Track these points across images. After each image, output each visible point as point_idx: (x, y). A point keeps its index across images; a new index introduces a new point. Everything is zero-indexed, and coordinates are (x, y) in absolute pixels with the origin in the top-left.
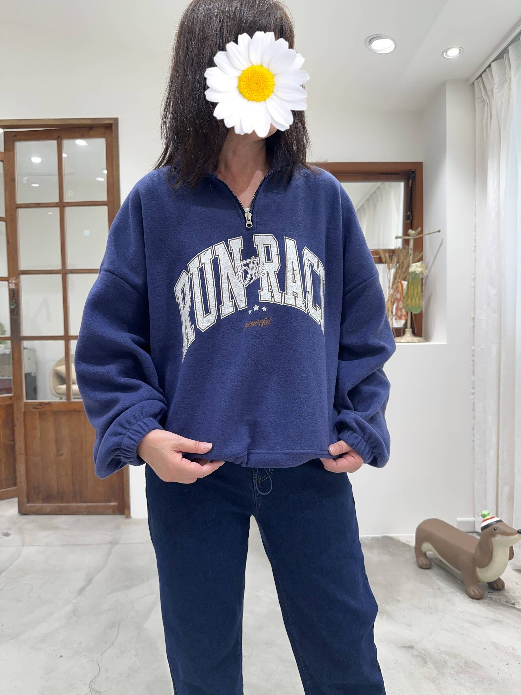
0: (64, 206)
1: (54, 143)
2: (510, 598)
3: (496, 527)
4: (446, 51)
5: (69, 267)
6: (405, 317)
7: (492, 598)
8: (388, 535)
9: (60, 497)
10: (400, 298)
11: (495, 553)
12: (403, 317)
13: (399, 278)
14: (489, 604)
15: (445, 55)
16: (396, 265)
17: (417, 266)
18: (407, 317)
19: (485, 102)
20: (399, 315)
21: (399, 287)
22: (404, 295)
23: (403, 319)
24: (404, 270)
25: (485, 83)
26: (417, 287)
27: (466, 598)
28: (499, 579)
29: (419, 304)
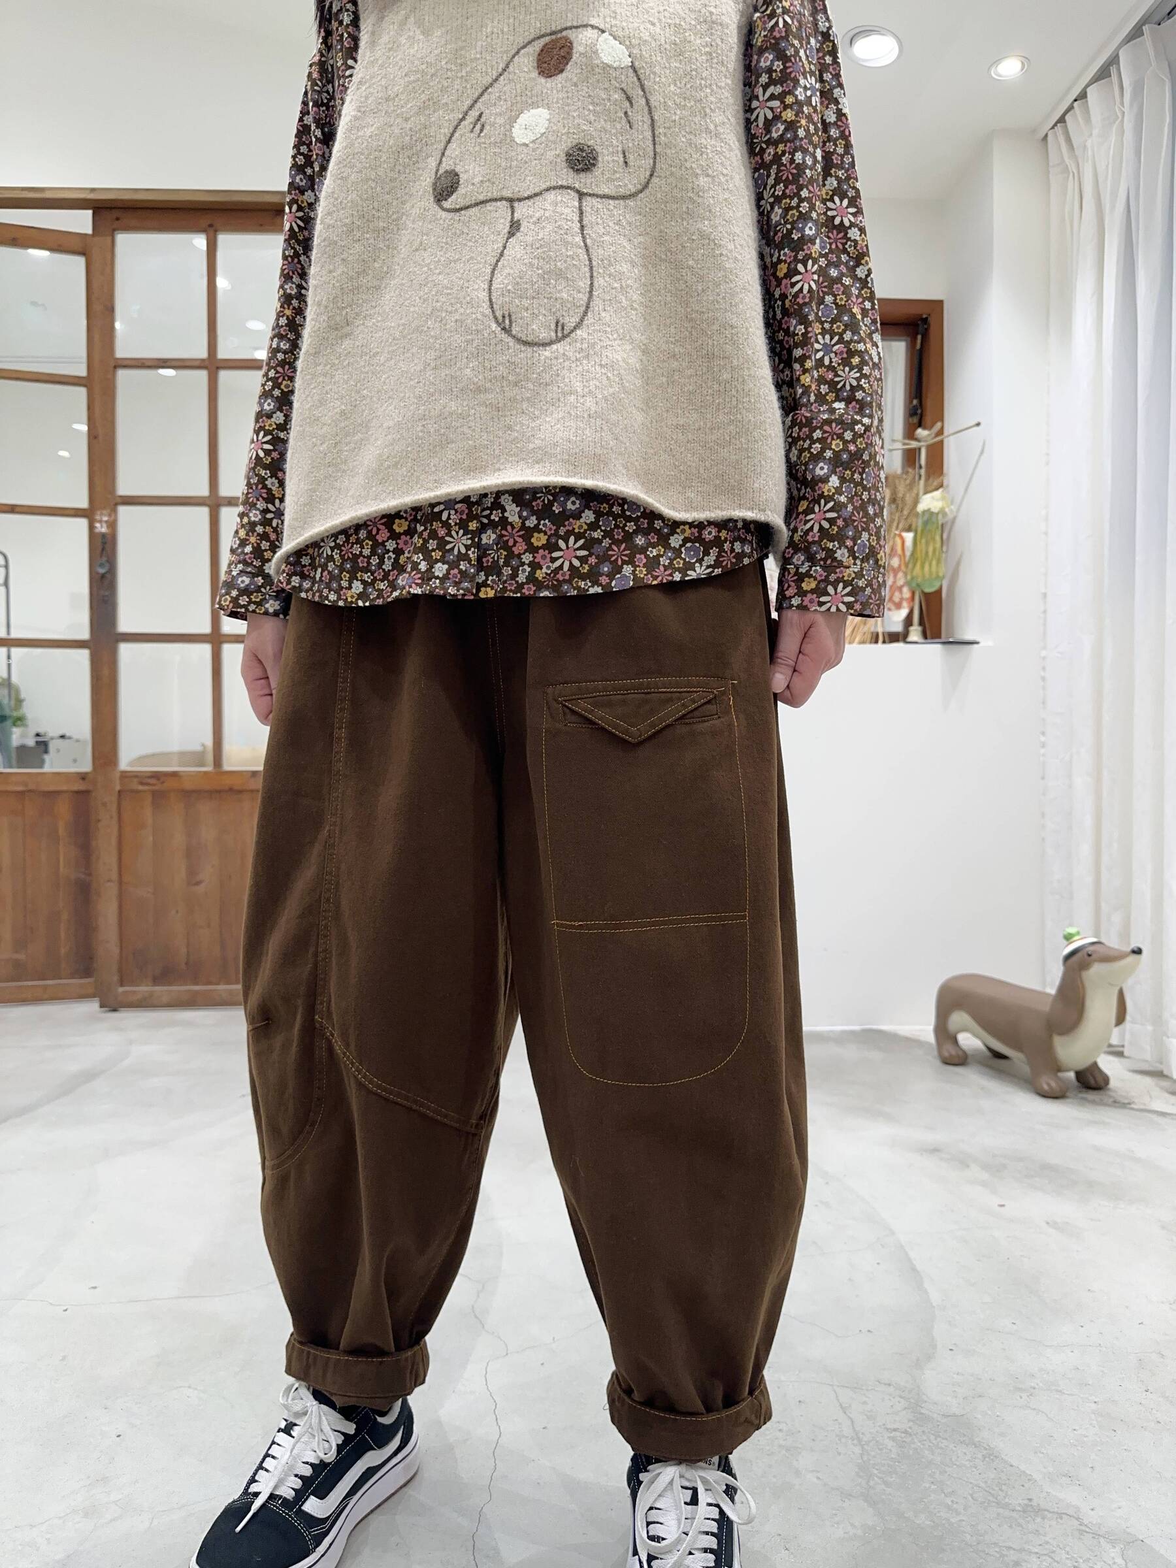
0: (218, 368)
1: (200, 242)
2: (1120, 1097)
3: (1091, 951)
4: (997, 62)
5: (225, 492)
6: (909, 603)
8: (875, 1027)
9: (193, 971)
10: (900, 566)
11: (1088, 1002)
12: (905, 604)
13: (897, 528)
15: (994, 73)
17: (932, 499)
18: (911, 604)
19: (1069, 172)
20: (898, 600)
21: (897, 545)
22: (907, 558)
23: (904, 608)
24: (905, 512)
25: (1071, 134)
26: (934, 539)
27: (1034, 1099)
28: (1096, 1066)
29: (937, 572)
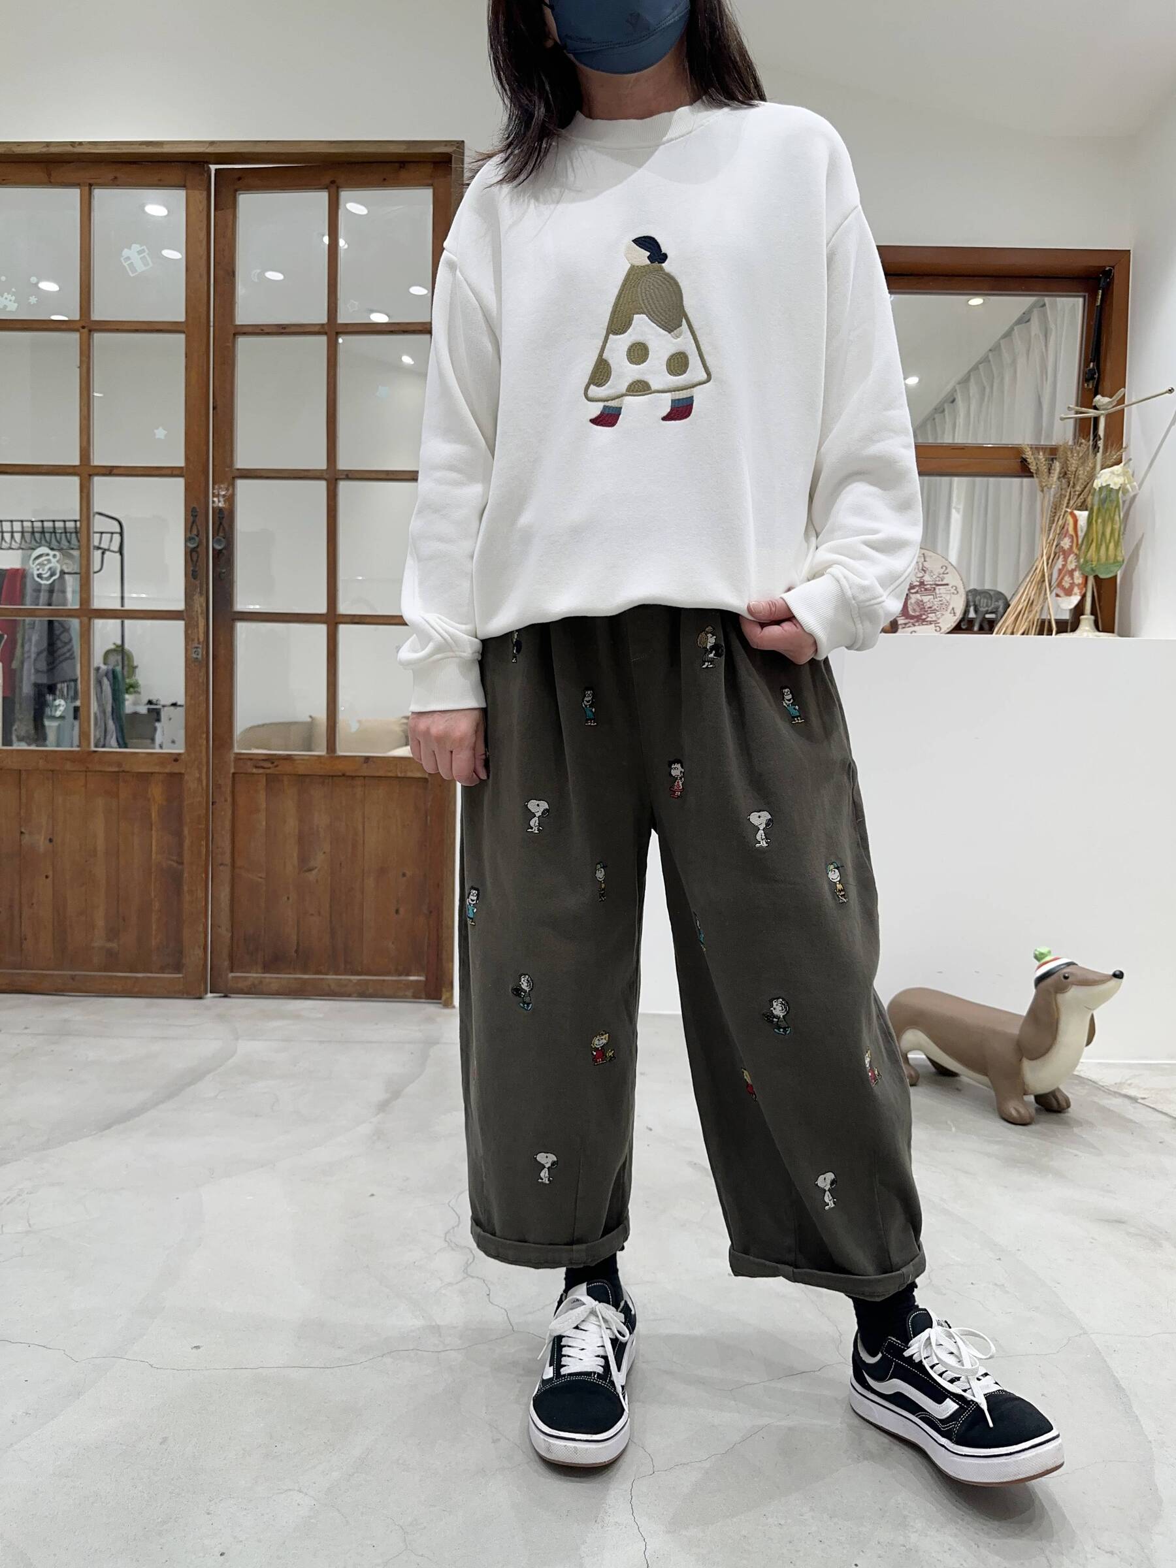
0: (338, 334)
1: (323, 197)
5: (343, 464)
9: (303, 959)
10: (1071, 547)
12: (1075, 591)
13: (1067, 507)
16: (1059, 478)
17: (1113, 473)
18: (1083, 590)
20: (1067, 586)
21: (1068, 524)
22: (1080, 540)
23: (1076, 594)
24: (1078, 488)
26: (1113, 520)
29: (1116, 556)
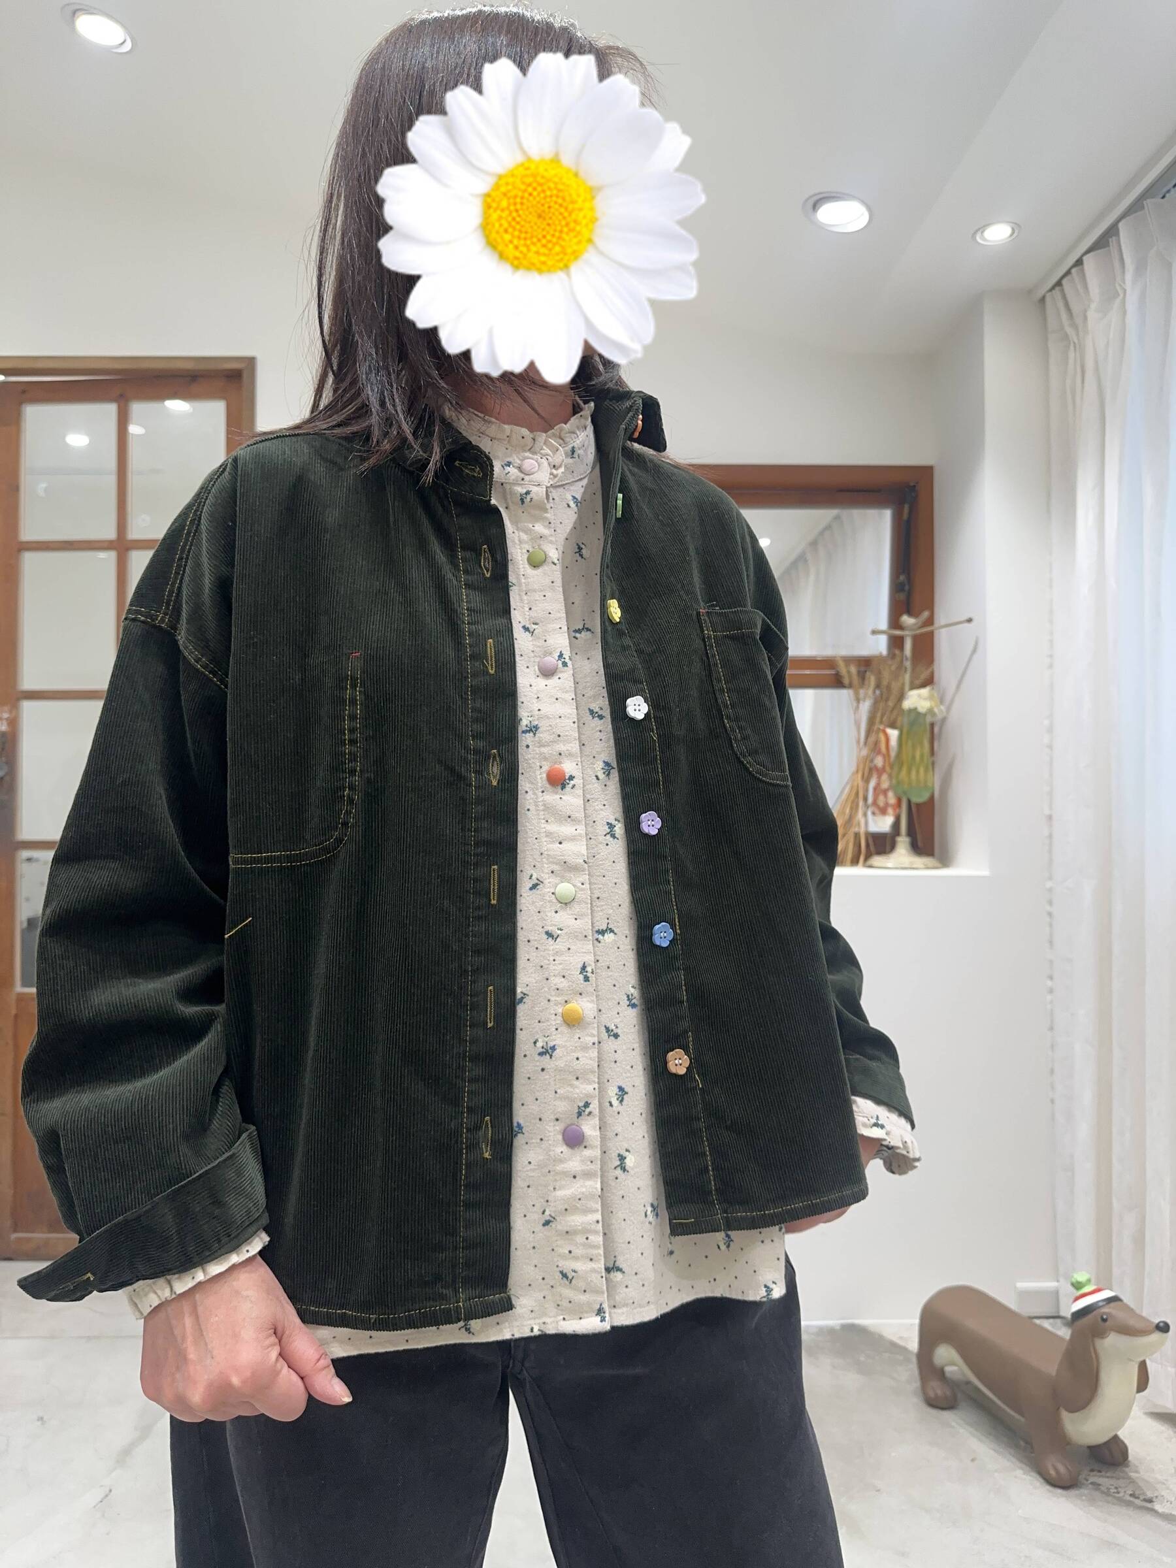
0: (128, 549)
1: (111, 409)
2: (1141, 1484)
3: (1104, 1313)
4: (982, 229)
6: (895, 810)
7: (1099, 1485)
8: (857, 1321)
10: (884, 766)
11: (1103, 1376)
12: (890, 811)
13: (881, 722)
14: (1092, 1501)
15: (980, 238)
16: (874, 692)
17: (919, 696)
18: (897, 810)
19: (1070, 341)
20: (882, 804)
21: (881, 742)
22: (893, 758)
23: (889, 814)
24: (891, 704)
25: (1069, 299)
26: (921, 743)
27: (1038, 1484)
28: (1116, 1437)
29: (926, 781)
